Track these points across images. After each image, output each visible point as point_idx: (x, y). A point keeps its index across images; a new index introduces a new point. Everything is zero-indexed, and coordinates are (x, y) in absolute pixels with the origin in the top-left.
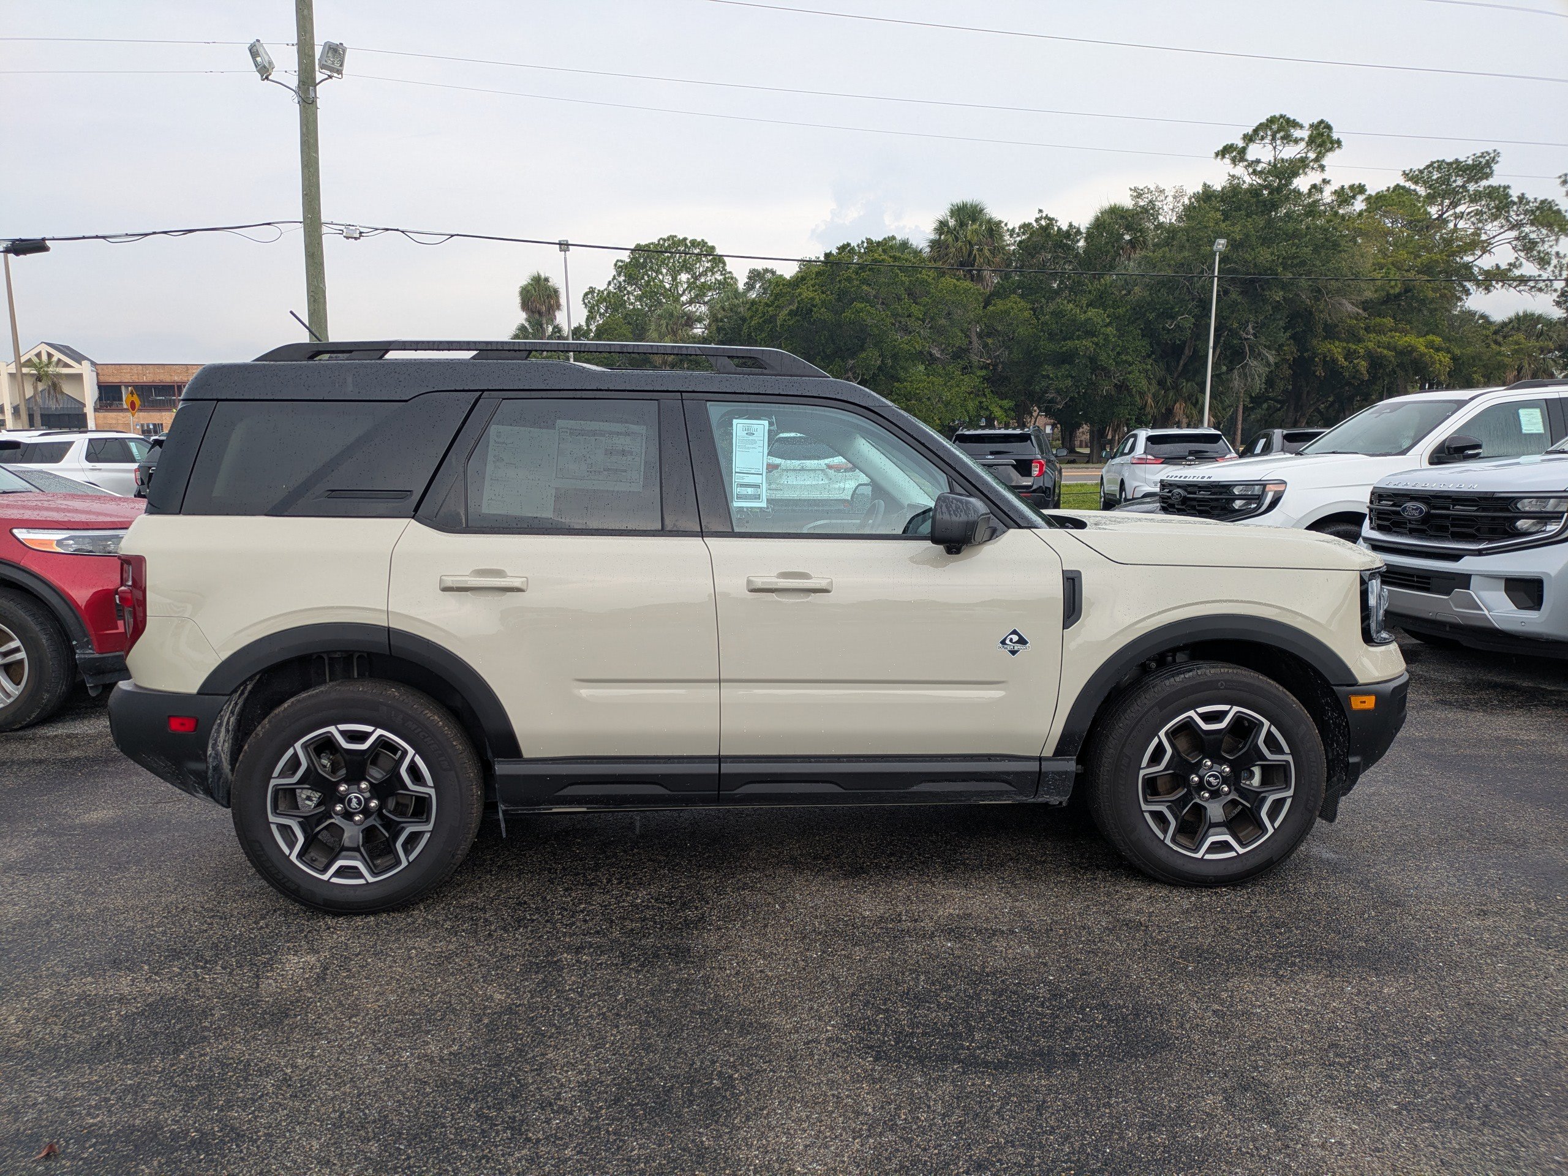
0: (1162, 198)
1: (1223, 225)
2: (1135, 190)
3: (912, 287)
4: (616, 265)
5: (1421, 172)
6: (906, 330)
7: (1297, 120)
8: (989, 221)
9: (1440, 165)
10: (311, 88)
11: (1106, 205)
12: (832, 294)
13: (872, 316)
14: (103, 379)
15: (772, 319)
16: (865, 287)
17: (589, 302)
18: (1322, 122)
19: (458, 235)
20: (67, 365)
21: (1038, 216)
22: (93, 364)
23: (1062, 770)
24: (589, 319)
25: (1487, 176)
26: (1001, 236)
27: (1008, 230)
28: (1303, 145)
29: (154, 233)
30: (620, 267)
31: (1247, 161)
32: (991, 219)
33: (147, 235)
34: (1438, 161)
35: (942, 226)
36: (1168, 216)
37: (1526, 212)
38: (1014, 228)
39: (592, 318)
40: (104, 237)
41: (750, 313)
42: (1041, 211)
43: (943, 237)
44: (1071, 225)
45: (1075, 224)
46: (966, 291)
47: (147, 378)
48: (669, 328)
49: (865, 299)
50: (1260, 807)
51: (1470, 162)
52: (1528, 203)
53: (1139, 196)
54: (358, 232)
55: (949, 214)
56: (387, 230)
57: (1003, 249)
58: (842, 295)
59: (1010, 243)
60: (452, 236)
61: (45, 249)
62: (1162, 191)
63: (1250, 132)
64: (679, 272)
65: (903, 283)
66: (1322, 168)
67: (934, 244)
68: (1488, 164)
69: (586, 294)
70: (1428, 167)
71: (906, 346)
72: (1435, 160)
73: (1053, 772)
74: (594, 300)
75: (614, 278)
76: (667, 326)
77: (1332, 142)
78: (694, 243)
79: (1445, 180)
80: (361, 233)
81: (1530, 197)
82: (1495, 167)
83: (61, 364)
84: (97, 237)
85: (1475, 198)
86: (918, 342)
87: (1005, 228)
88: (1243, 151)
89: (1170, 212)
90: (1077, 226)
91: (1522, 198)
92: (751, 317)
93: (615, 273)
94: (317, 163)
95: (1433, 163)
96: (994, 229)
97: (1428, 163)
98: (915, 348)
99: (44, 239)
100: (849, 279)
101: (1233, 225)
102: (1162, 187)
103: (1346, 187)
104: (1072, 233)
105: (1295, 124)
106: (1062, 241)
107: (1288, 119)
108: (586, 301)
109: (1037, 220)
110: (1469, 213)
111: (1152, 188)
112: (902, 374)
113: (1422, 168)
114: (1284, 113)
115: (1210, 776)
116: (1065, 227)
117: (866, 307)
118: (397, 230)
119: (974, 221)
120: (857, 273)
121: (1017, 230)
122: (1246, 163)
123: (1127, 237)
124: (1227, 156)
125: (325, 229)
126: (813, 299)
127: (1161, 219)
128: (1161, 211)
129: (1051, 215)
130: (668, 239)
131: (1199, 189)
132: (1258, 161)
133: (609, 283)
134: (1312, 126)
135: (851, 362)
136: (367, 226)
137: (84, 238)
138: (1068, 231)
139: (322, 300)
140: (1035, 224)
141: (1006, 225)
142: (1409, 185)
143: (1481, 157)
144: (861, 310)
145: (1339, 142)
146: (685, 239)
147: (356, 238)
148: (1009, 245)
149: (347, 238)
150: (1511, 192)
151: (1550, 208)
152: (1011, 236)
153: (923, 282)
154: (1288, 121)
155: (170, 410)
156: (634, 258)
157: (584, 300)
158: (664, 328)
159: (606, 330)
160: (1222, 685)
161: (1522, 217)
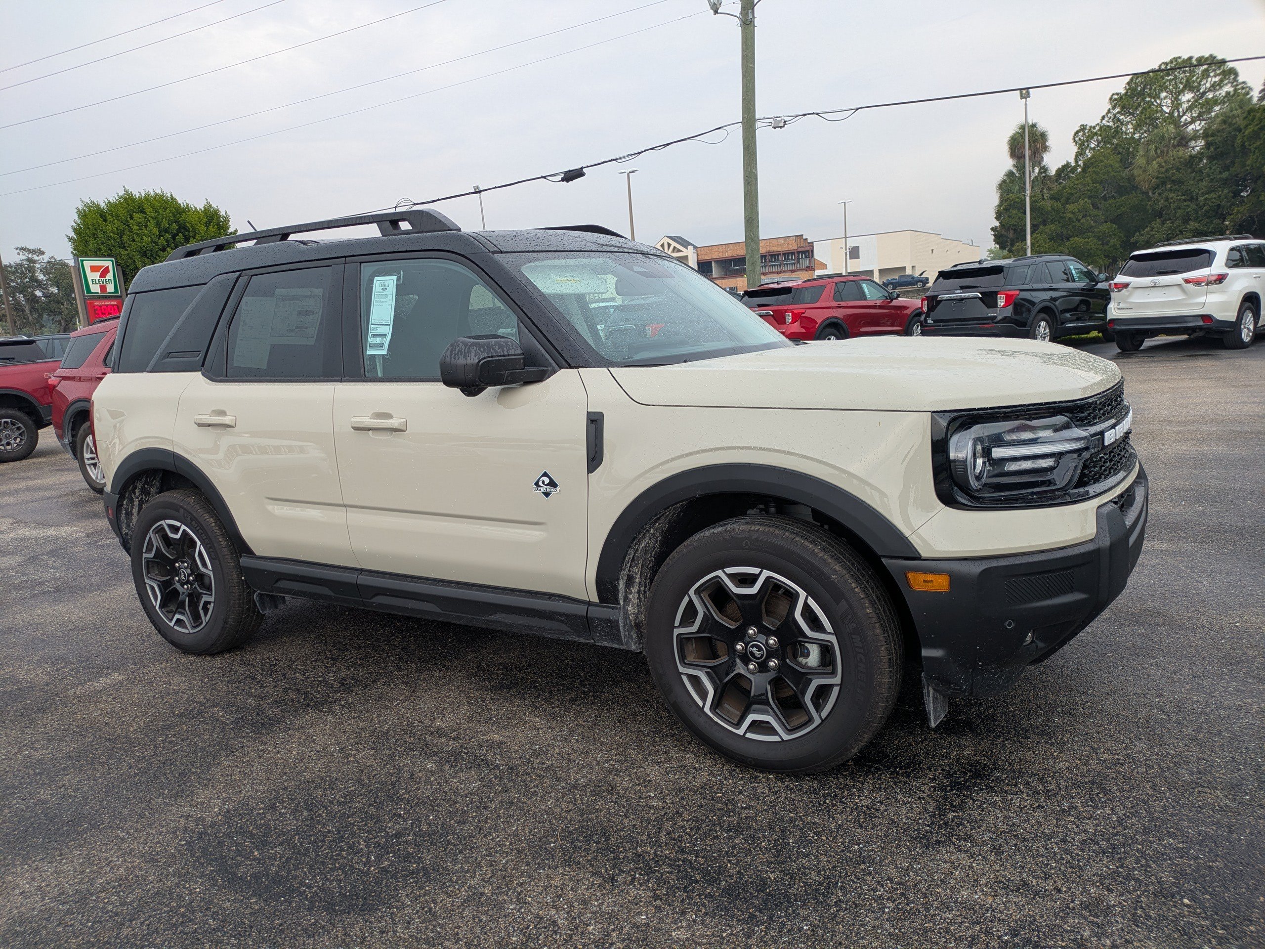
4: (1111, 99)
10: (750, 11)
14: (701, 258)
17: (1080, 139)
19: (862, 108)
20: (679, 251)
22: (695, 247)
23: (607, 617)
24: (1078, 155)
29: (646, 150)
30: (1116, 100)
33: (640, 153)
39: (1081, 154)
40: (615, 160)
41: (1245, 122)
47: (728, 254)
48: (1159, 151)
50: (803, 693)
54: (783, 121)
56: (805, 115)
60: (857, 109)
61: (582, 174)
64: (1182, 92)
69: (1077, 132)
73: (598, 619)
74: (1083, 137)
75: (1109, 111)
76: (1156, 151)
78: (1201, 61)
80: (785, 122)
83: (676, 250)
84: (612, 160)
92: (1246, 126)
93: (1110, 107)
94: (754, 72)
99: (582, 168)
108: (1077, 139)
115: (753, 646)
118: (813, 113)
125: (758, 124)
130: (1171, 62)
133: (1103, 118)
136: (790, 115)
137: (604, 162)
139: (754, 182)
146: (1191, 58)
147: (781, 127)
149: (775, 128)
155: (742, 276)
156: (1129, 89)
157: (1074, 138)
158: (1152, 153)
159: (1092, 163)
160: (746, 544)
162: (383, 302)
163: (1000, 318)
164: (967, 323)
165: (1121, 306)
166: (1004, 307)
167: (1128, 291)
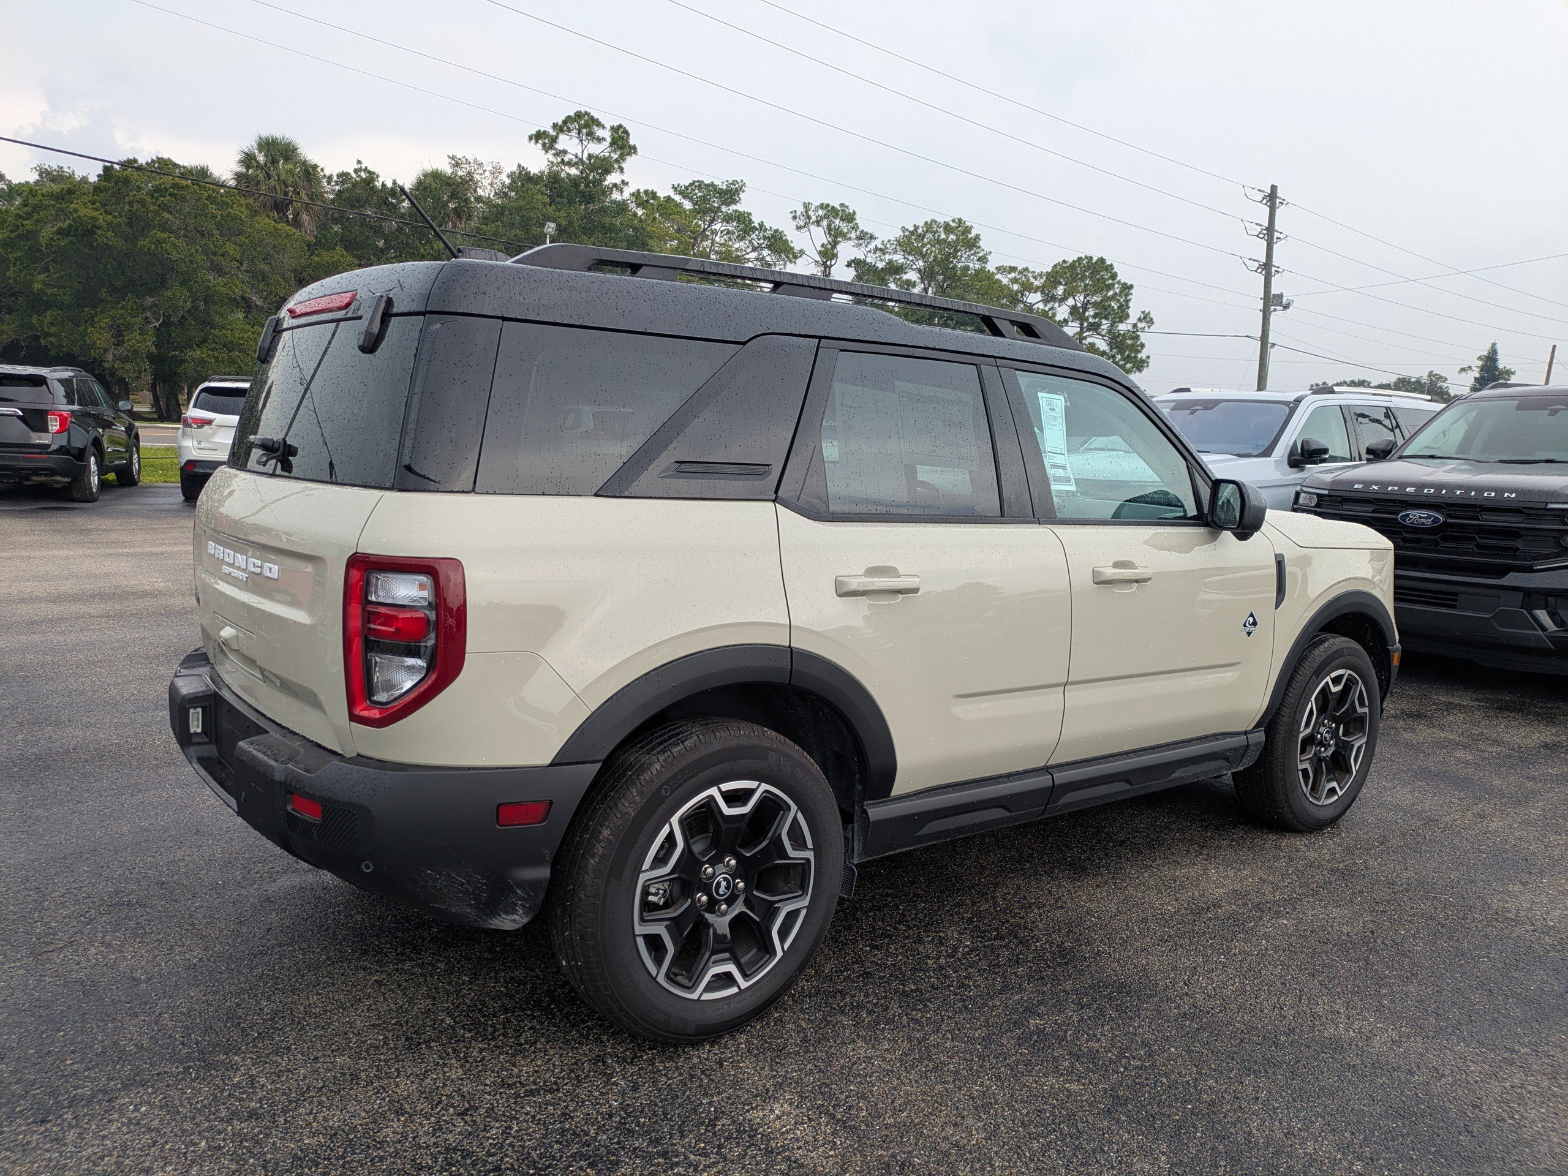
0: (480, 171)
1: (550, 209)
2: (453, 158)
3: (223, 222)
5: (687, 188)
6: (220, 272)
7: (600, 120)
8: (304, 163)
9: (700, 185)
11: (428, 169)
12: (121, 216)
13: (178, 249)
15: (30, 235)
16: (166, 215)
18: (620, 126)
21: (357, 167)
25: (734, 202)
26: (319, 182)
27: (324, 176)
28: (606, 144)
31: (555, 149)
32: (305, 161)
34: (699, 181)
35: (248, 160)
36: (485, 190)
37: (765, 238)
38: (331, 175)
42: (359, 162)
43: (250, 171)
44: (394, 183)
45: (400, 182)
46: (288, 236)
49: (164, 227)
51: (724, 187)
52: (766, 230)
53: (457, 165)
55: (255, 146)
57: (322, 196)
58: (133, 220)
59: (329, 191)
62: (481, 164)
63: (560, 123)
65: (214, 217)
66: (622, 170)
67: (239, 177)
68: (737, 192)
70: (691, 185)
71: (222, 289)
72: (696, 180)
77: (630, 147)
79: (704, 199)
81: (767, 225)
82: (742, 195)
85: (728, 219)
86: (236, 286)
87: (322, 174)
88: (554, 140)
89: (489, 187)
90: (401, 184)
91: (761, 225)
95: (694, 182)
96: (310, 172)
97: (691, 182)
98: (234, 292)
100: (142, 202)
101: (559, 211)
102: (481, 160)
103: (641, 191)
104: (397, 191)
105: (599, 124)
106: (387, 198)
107: (592, 117)
109: (356, 171)
110: (722, 232)
111: (471, 160)
112: (218, 319)
113: (687, 184)
114: (589, 110)
116: (389, 185)
117: (169, 237)
119: (287, 159)
120: (152, 197)
121: (335, 178)
122: (554, 152)
123: (452, 205)
124: (540, 141)
126: (94, 218)
127: (480, 192)
128: (480, 184)
129: (371, 168)
131: (514, 168)
132: (565, 152)
134: (612, 128)
135: (149, 300)
138: (392, 189)
140: (354, 175)
141: (322, 170)
142: (677, 198)
143: (732, 184)
144: (164, 241)
145: (635, 148)
148: (327, 192)
150: (753, 218)
151: (781, 238)
152: (329, 183)
153: (235, 218)
154: (592, 118)
161: (762, 241)
162: (1052, 425)
163: (54, 447)
164: (20, 450)
165: (203, 445)
166: (58, 432)
167: (212, 429)
